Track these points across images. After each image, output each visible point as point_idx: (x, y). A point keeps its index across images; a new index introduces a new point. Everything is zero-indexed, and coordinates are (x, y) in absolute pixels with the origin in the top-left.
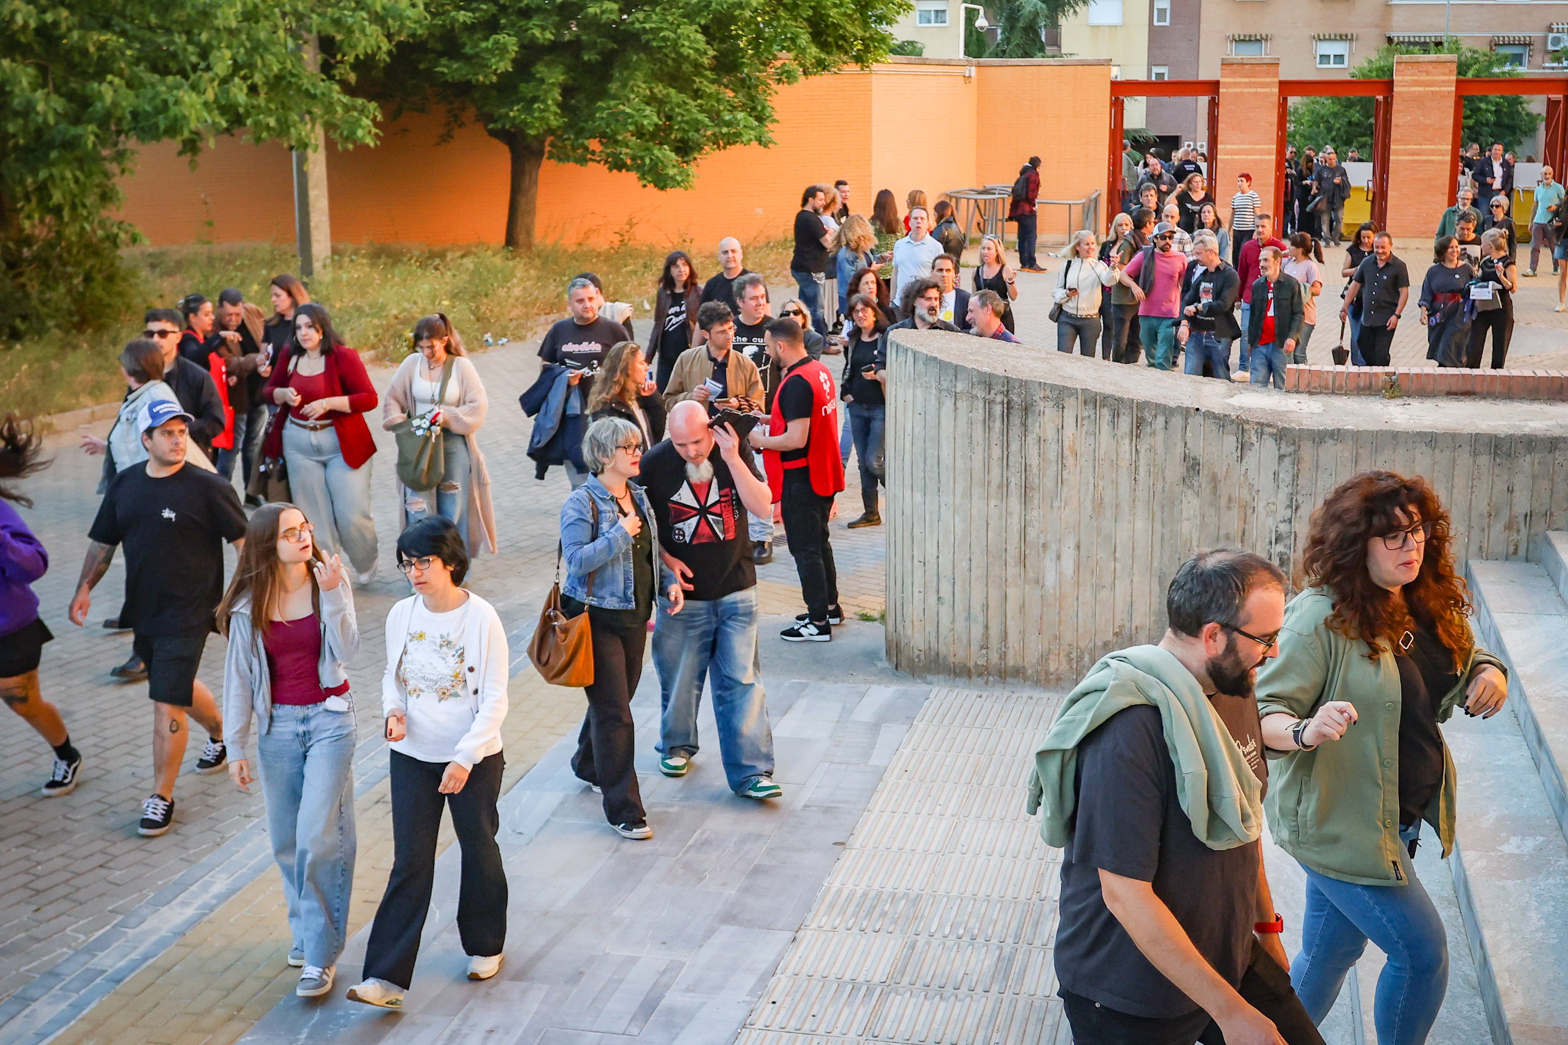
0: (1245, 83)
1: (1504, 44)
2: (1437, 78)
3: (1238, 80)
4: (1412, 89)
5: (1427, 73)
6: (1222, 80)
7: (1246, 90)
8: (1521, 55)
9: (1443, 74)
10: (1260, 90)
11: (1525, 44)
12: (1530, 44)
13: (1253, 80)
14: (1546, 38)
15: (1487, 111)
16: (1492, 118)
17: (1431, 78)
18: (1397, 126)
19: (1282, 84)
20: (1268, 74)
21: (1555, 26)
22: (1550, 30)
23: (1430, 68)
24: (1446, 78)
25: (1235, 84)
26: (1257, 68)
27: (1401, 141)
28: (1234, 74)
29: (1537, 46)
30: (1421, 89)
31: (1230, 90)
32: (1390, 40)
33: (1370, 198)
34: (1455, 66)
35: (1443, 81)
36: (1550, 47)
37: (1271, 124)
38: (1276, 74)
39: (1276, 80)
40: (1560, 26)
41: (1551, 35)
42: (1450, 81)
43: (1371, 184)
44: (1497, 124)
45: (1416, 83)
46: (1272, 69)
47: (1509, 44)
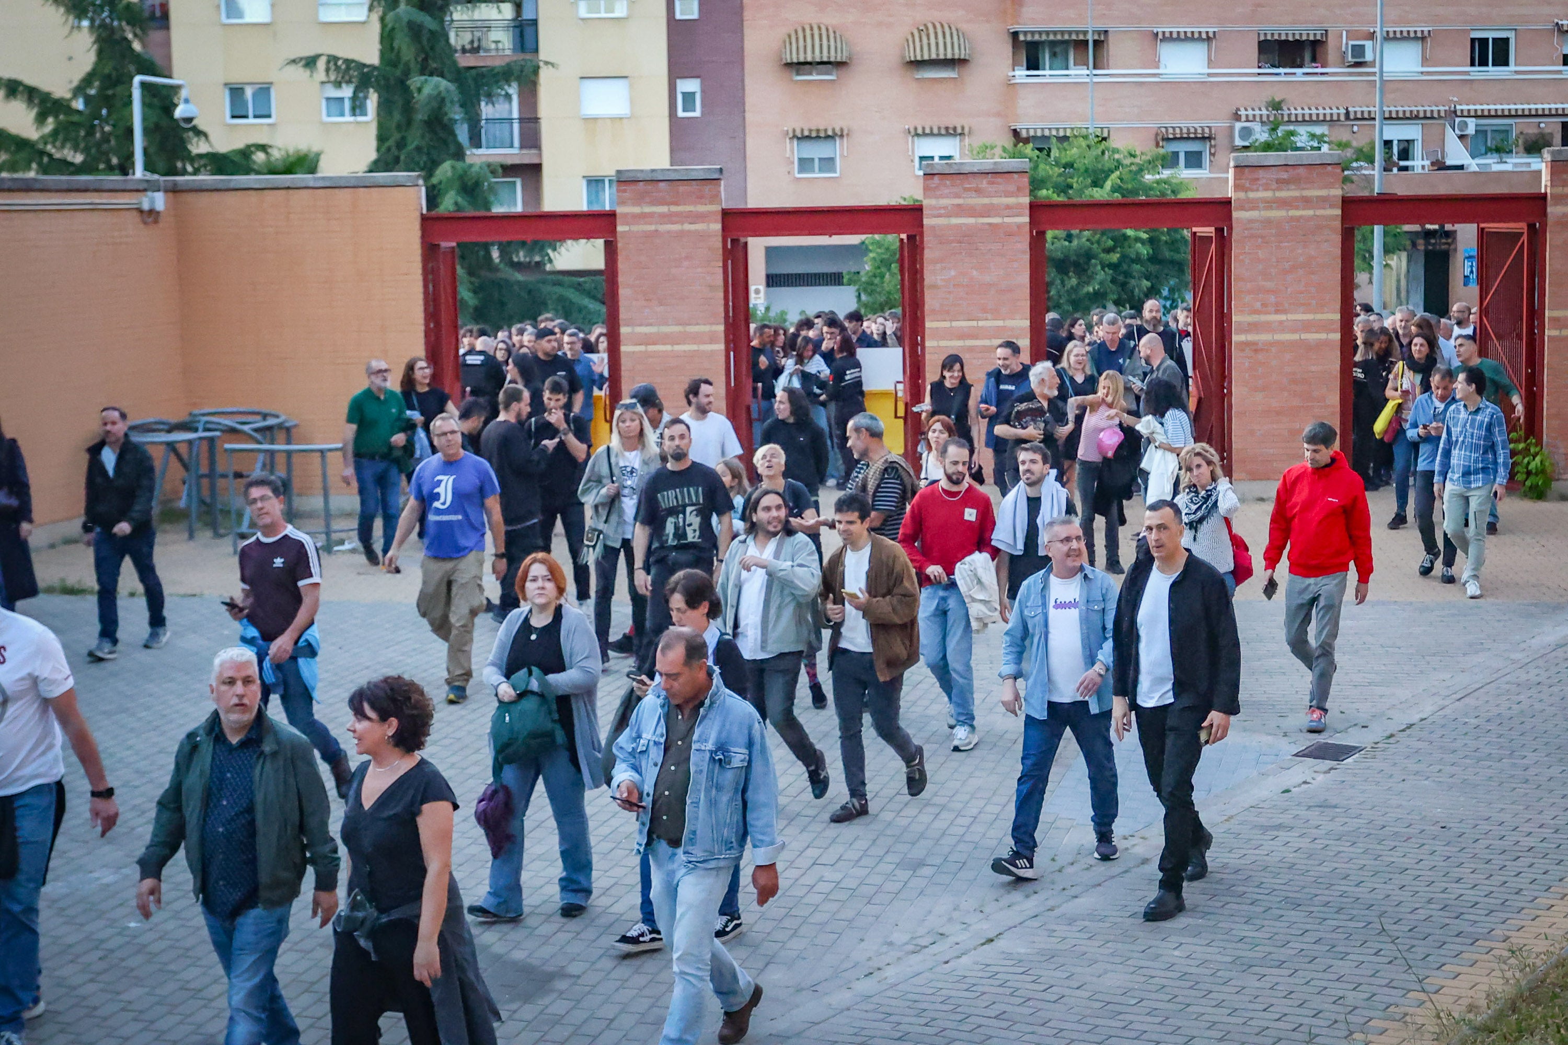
0: (662, 216)
1: (1175, 139)
2: (995, 201)
3: (647, 209)
4: (955, 221)
5: (978, 191)
6: (620, 210)
7: (664, 228)
8: (1200, 153)
9: (1008, 194)
10: (687, 227)
11: (1203, 138)
12: (1210, 138)
13: (674, 209)
14: (1232, 128)
15: (1138, 239)
16: (1144, 251)
17: (986, 201)
18: (934, 287)
19: (726, 214)
20: (700, 198)
21: (1242, 112)
22: (1237, 117)
23: (984, 183)
24: (1011, 201)
25: (643, 217)
26: (682, 188)
27: (945, 313)
28: (639, 199)
29: (1221, 140)
30: (971, 221)
31: (635, 228)
32: (1016, 133)
33: (901, 413)
34: (1025, 180)
35: (1008, 207)
36: (1238, 142)
37: (712, 287)
38: (715, 198)
39: (717, 208)
40: (1250, 112)
41: (1238, 126)
42: (1019, 206)
43: (900, 387)
44: (1153, 259)
45: (960, 210)
46: (707, 189)
47: (1182, 138)
